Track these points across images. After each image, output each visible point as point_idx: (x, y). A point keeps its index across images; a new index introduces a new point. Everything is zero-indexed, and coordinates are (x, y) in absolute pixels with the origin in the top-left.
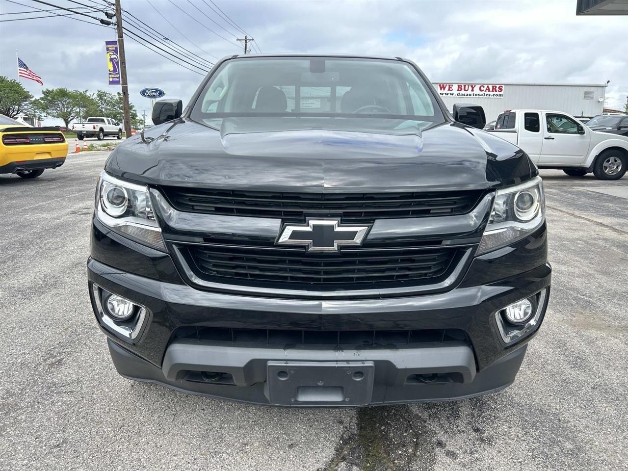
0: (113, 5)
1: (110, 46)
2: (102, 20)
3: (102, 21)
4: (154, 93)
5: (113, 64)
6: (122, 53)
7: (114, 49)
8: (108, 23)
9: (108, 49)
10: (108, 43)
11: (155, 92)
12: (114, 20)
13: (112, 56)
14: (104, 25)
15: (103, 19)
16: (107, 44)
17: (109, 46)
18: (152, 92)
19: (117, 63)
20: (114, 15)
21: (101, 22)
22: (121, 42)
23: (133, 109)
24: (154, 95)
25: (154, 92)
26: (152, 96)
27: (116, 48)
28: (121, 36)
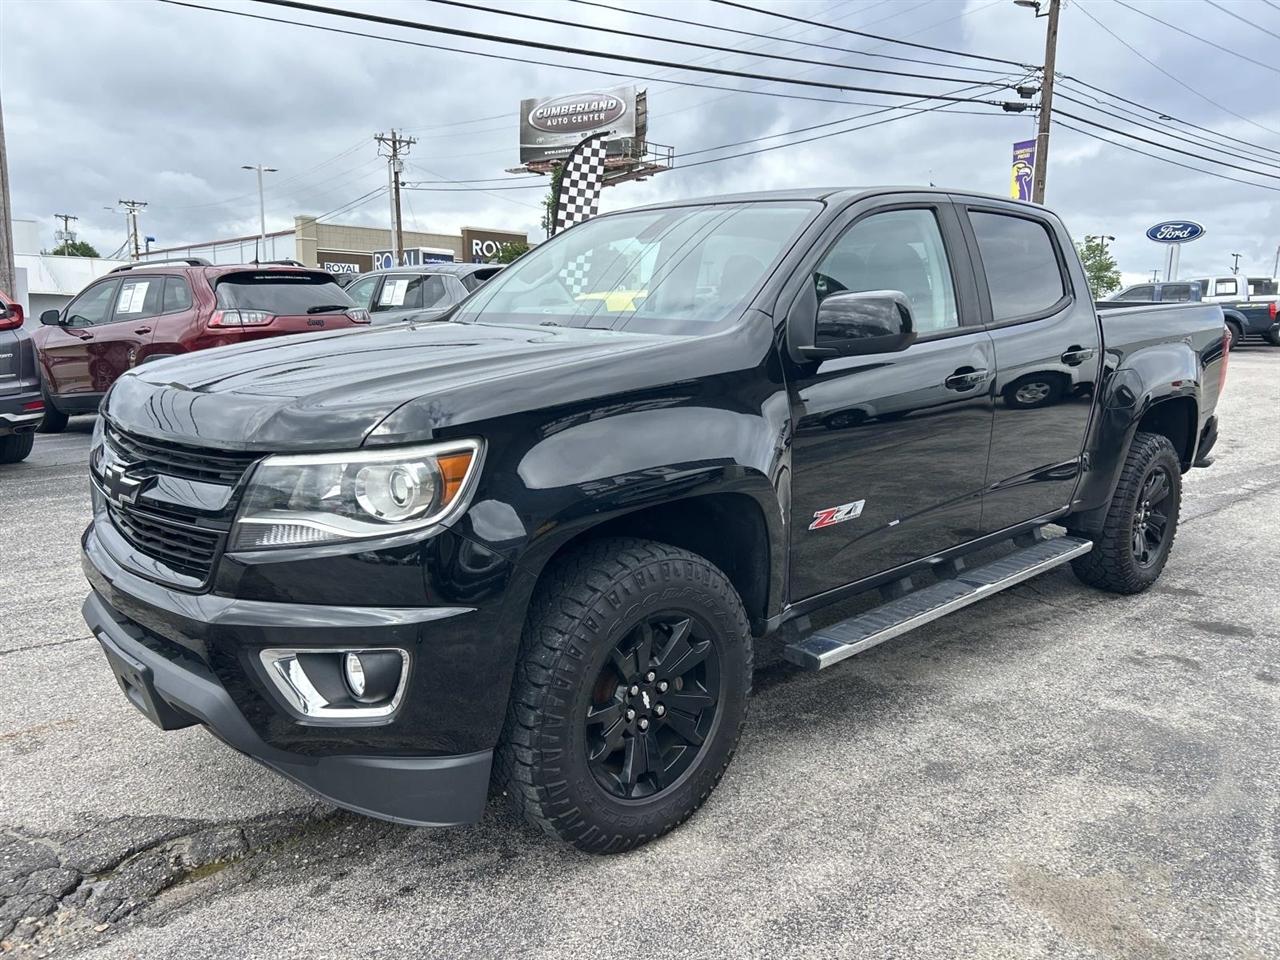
0: (1040, 69)
1: (1022, 151)
2: (1007, 104)
3: (1008, 107)
4: (1177, 233)
5: (1021, 186)
6: (1042, 163)
7: (1028, 156)
8: (1019, 108)
9: (1015, 158)
10: (1017, 146)
11: (1181, 229)
12: (1036, 98)
13: (1022, 171)
14: (1009, 113)
15: (1010, 101)
16: (1015, 149)
17: (1018, 152)
18: (1174, 230)
19: (1029, 184)
20: (1039, 89)
21: (1004, 109)
22: (1043, 142)
23: (1114, 269)
24: (1178, 237)
25: (1178, 229)
26: (1172, 238)
27: (1032, 154)
28: (1044, 128)
